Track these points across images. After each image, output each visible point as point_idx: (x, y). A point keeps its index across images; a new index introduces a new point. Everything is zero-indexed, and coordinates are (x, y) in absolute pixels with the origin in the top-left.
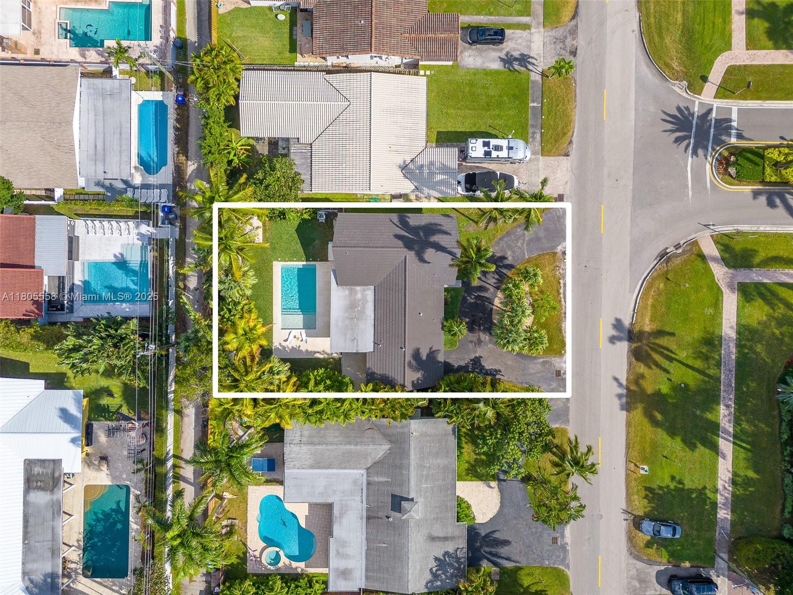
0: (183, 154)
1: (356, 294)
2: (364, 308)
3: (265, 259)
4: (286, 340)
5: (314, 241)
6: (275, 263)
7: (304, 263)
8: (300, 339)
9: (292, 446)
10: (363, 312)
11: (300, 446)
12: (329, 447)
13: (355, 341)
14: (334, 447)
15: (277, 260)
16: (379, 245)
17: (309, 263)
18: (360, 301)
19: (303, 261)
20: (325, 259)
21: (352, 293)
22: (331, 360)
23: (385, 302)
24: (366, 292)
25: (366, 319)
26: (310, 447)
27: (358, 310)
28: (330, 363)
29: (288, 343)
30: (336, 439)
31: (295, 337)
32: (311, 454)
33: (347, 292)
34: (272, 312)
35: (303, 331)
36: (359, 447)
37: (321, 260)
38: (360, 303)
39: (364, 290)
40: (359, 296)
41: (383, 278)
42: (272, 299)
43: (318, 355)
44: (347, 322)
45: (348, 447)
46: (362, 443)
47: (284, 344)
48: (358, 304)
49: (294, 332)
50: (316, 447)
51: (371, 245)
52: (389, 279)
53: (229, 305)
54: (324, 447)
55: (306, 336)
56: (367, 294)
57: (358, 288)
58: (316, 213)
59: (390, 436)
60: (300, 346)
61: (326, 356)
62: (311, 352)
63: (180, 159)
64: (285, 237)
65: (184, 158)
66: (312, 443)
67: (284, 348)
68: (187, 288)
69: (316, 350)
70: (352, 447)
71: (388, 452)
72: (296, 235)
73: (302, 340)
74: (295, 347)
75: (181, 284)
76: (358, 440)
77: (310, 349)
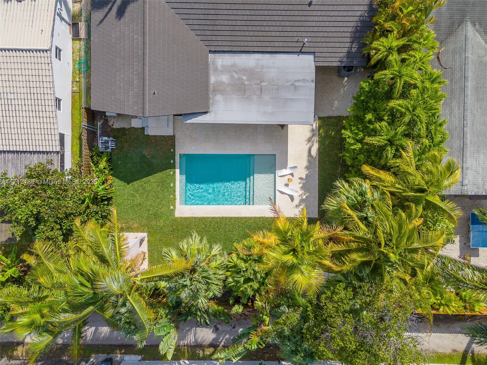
0: (13, 350)
1: (222, 83)
2: (244, 70)
3: (171, 229)
4: (292, 198)
5: (144, 156)
6: (177, 214)
7: (178, 171)
8: (290, 177)
9: (466, 182)
10: (251, 73)
11: (467, 169)
12: (469, 122)
13: (297, 84)
14: (468, 114)
15: (174, 211)
16: (140, 39)
17: (177, 164)
18: (232, 77)
19: (174, 173)
20: (170, 141)
21: (219, 89)
22: (321, 131)
23: (234, 33)
24: (219, 67)
25: (263, 67)
26: (469, 153)
27: (248, 80)
28: (326, 132)
29: (296, 195)
30: (456, 111)
31: (287, 185)
32: (478, 152)
33: (219, 97)
34: (250, 218)
35: (279, 173)
36: (470, 74)
37: (173, 146)
38: (236, 76)
39: (216, 69)
40: (225, 78)
41: (196, 37)
42: (231, 218)
43: (314, 151)
44: (266, 97)
45: (469, 92)
46: (463, 68)
47: (297, 201)
48: (237, 79)
49: (280, 186)
50: (469, 142)
51: (140, 52)
52: (197, 27)
53: (238, 282)
54: (468, 130)
55: (286, 168)
56: (222, 66)
57: (213, 79)
58: (102, 153)
59: (453, 24)
60: (301, 178)
61: (316, 139)
62: (309, 161)
63: (20, 354)
64: (138, 200)
65: (20, 348)
66: (463, 150)
67: (302, 201)
68: (214, 343)
69: (306, 154)
70: (470, 84)
71: (477, 27)
72: (136, 184)
73: (292, 175)
74: (301, 185)
75: (208, 352)
76: (458, 75)
77: (305, 163)
